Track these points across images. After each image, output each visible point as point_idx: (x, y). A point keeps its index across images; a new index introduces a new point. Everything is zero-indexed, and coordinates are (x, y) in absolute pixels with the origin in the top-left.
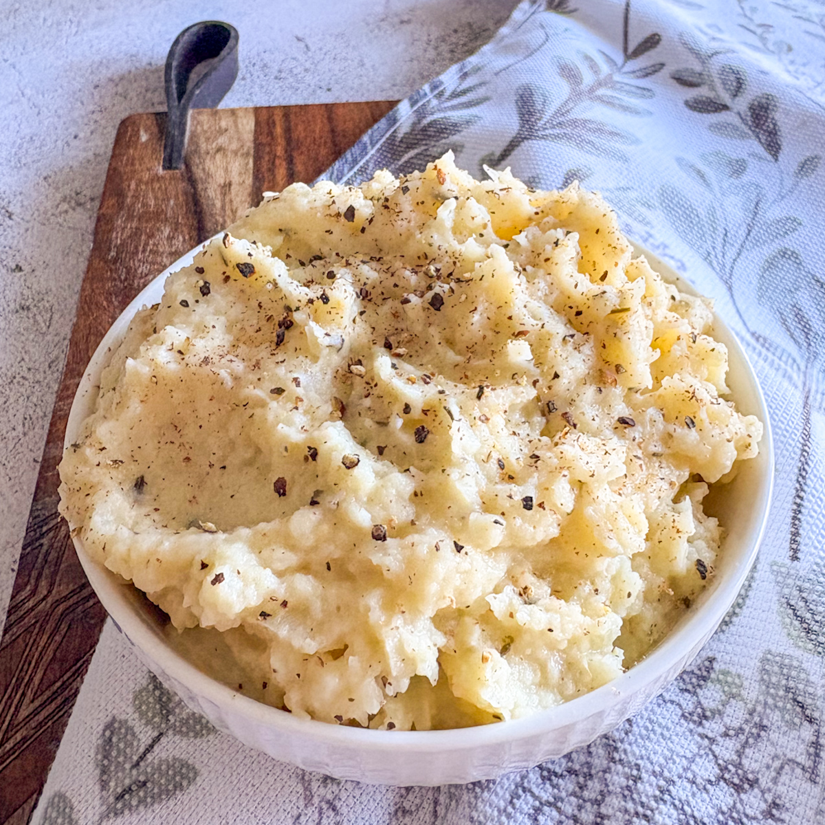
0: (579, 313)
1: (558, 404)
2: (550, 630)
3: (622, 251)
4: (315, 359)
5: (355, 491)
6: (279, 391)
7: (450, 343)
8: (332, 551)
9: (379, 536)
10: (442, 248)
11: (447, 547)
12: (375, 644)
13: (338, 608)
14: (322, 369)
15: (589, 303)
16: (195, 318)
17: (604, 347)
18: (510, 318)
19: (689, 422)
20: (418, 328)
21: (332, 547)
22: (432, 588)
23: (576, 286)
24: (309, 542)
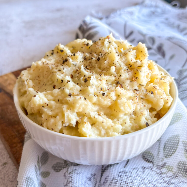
0: (131, 66)
1: (120, 82)
2: (103, 122)
3: (146, 56)
4: (70, 67)
5: (68, 87)
6: (60, 70)
7: (100, 68)
8: (60, 98)
9: (70, 95)
10: (104, 51)
11: (83, 98)
12: (63, 115)
13: (58, 108)
14: (70, 69)
15: (134, 64)
16: (49, 59)
17: (135, 74)
18: (113, 63)
19: (152, 92)
20: (93, 65)
21: (60, 97)
22: (78, 105)
23: (132, 60)
24: (56, 95)
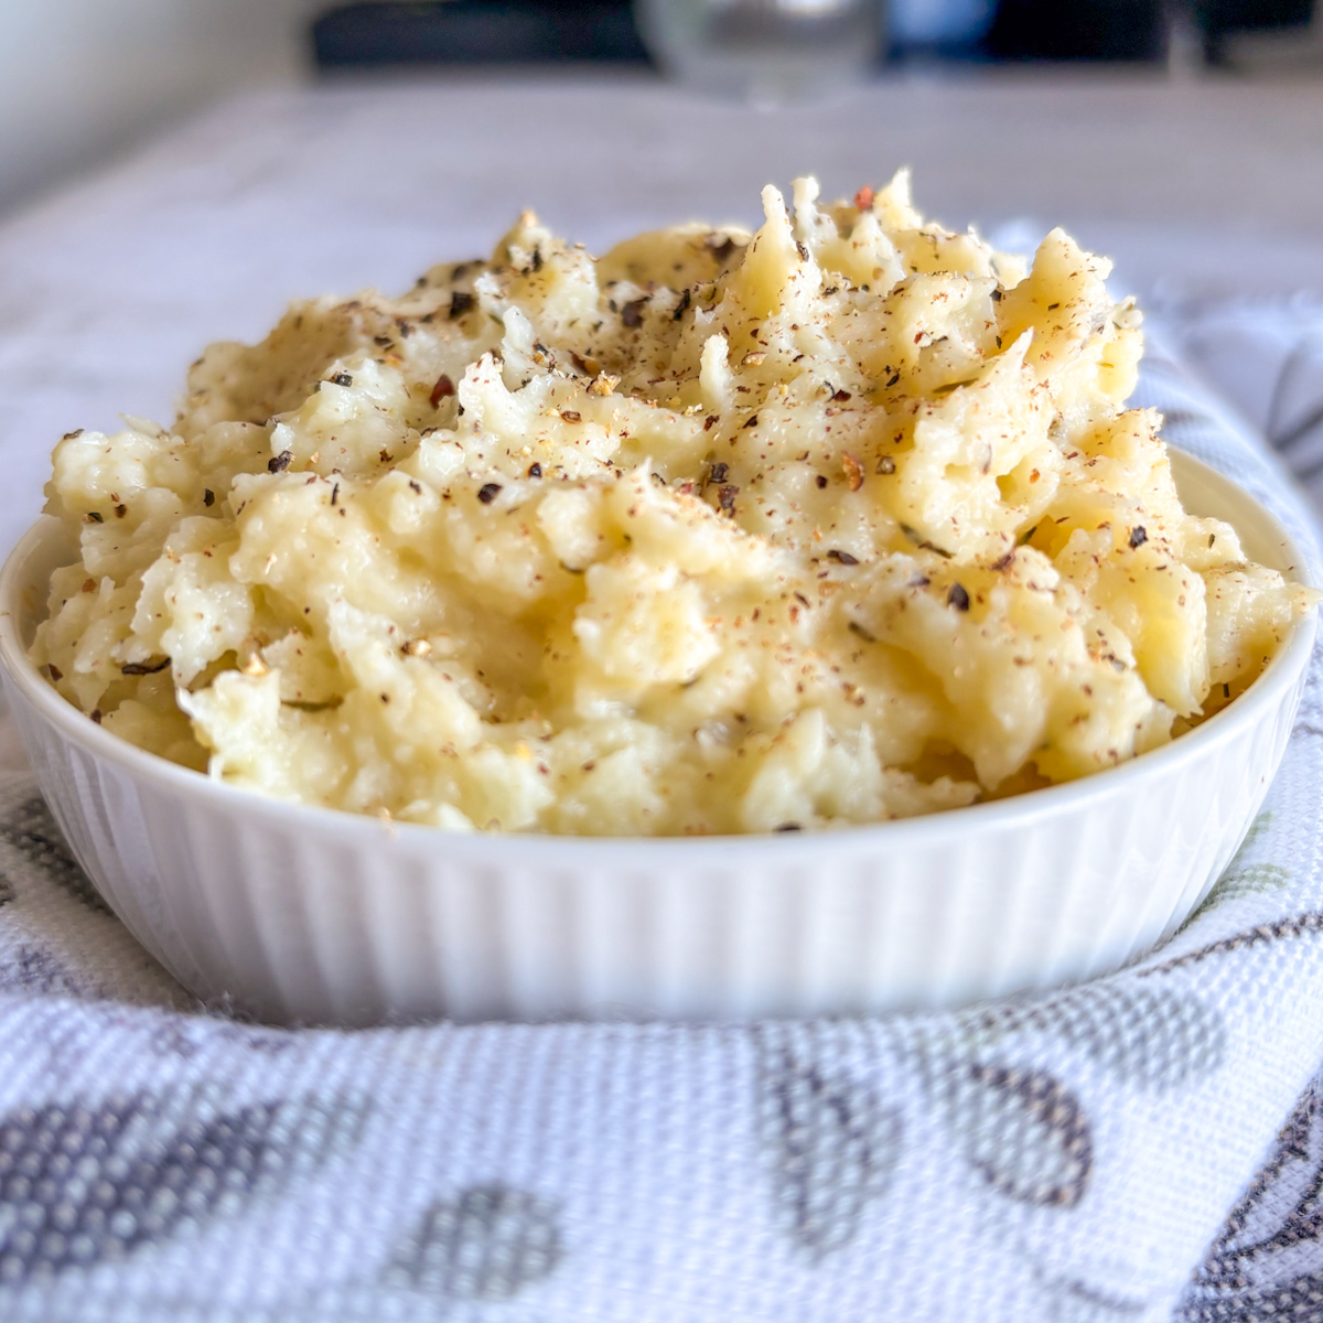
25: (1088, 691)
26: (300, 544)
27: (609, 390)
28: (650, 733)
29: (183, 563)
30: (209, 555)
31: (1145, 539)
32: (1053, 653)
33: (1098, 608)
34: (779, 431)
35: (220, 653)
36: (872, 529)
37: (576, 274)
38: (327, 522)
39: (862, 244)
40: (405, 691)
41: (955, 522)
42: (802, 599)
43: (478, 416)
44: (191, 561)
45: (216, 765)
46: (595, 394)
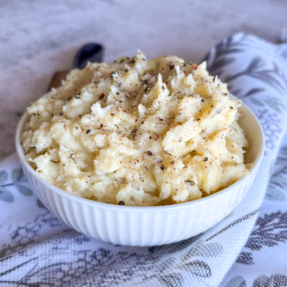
25: (177, 190)
26: (58, 133)
27: (120, 110)
28: (107, 178)
29: (41, 132)
30: (46, 131)
31: (207, 160)
32: (173, 182)
33: (194, 171)
34: (146, 126)
35: (45, 148)
36: (157, 148)
37: (133, 75)
38: (63, 131)
39: (187, 80)
40: (67, 164)
41: (173, 150)
42: (138, 161)
43: (95, 113)
44: (43, 131)
45: (37, 170)
46: (118, 110)
